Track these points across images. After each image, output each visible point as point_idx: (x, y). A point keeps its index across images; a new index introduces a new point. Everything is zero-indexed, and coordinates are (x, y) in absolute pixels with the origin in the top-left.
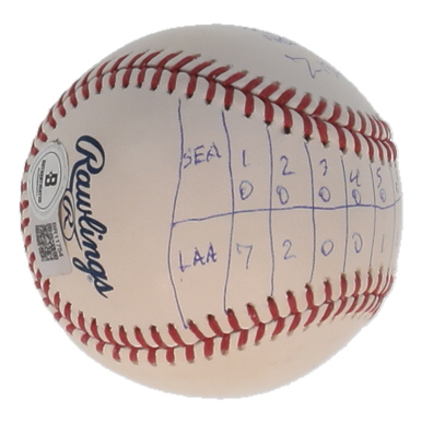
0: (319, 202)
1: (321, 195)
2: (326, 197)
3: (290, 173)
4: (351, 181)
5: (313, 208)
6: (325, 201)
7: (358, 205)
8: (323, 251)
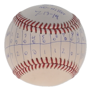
0: (23, 43)
1: (24, 42)
2: (25, 42)
3: (18, 37)
4: (32, 38)
5: (22, 45)
6: (25, 43)
7: (34, 44)
8: (25, 54)
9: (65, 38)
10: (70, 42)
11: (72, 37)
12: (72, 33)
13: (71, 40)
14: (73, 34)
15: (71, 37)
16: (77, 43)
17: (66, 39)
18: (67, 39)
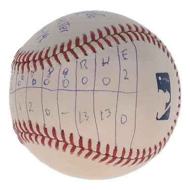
9: (33, 80)
10: (42, 88)
11: (48, 78)
12: (49, 70)
13: (45, 84)
14: (50, 73)
15: (45, 77)
16: (58, 90)
17: (34, 82)
18: (36, 83)
